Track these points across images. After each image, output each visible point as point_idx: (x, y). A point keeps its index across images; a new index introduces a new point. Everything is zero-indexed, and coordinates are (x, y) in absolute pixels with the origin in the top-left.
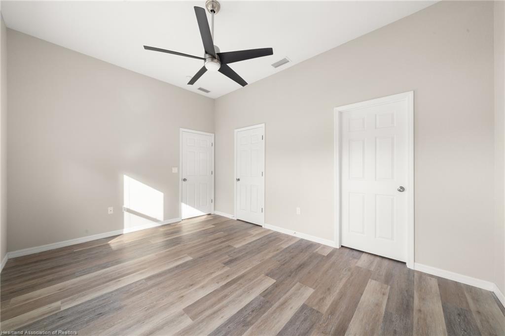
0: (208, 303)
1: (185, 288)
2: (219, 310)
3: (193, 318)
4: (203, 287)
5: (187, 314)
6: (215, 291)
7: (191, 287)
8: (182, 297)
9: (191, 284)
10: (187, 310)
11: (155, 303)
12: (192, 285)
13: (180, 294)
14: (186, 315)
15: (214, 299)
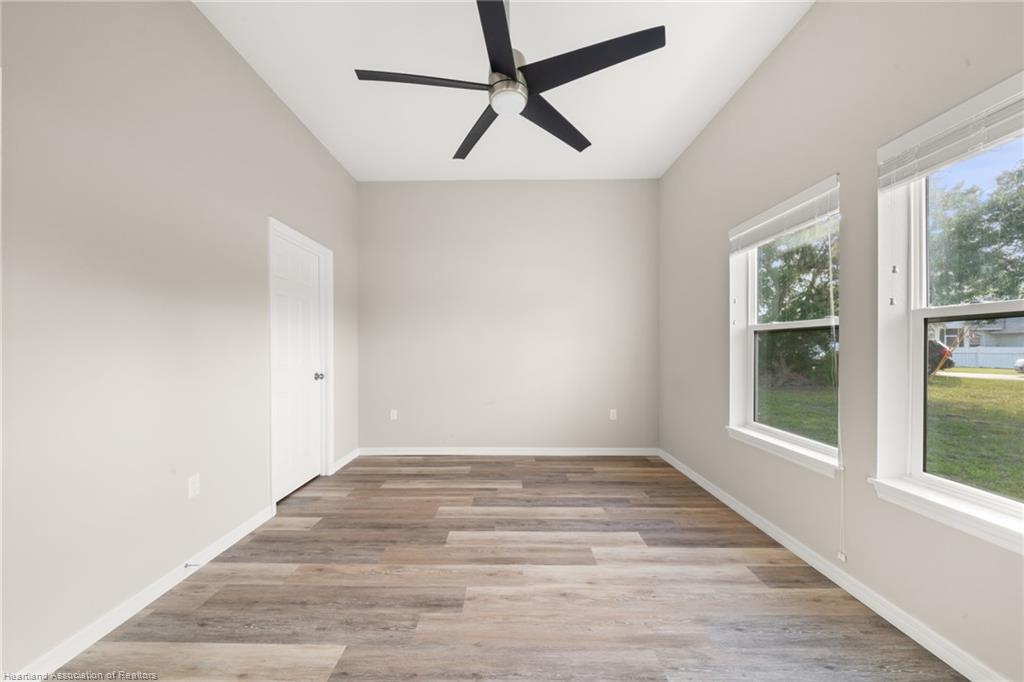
0: (560, 555)
1: (578, 596)
2: (553, 543)
3: (589, 551)
4: (549, 580)
5: (593, 559)
6: (537, 564)
7: (568, 591)
8: (591, 583)
9: (563, 599)
10: (592, 562)
11: (638, 597)
12: (564, 595)
13: (592, 589)
14: (596, 557)
15: (549, 555)
